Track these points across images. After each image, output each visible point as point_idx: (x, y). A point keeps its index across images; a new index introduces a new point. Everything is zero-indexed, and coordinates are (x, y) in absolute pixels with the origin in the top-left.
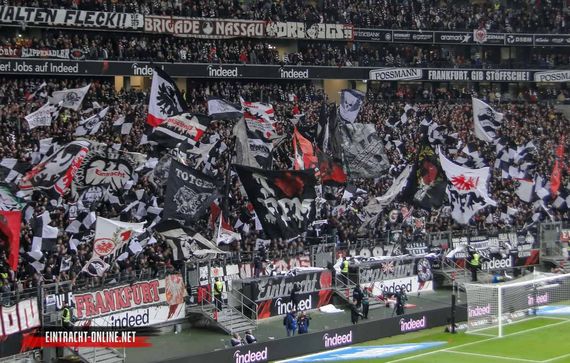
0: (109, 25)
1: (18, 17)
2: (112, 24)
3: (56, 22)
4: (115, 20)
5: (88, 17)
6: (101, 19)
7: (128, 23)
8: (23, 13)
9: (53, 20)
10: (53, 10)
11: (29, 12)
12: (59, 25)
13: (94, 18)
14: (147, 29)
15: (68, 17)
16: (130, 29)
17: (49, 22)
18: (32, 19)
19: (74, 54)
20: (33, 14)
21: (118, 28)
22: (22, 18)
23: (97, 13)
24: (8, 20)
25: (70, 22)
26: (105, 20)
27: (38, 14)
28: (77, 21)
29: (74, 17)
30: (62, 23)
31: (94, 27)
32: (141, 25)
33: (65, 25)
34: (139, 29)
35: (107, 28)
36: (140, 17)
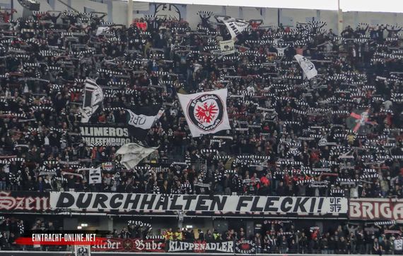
0: (299, 212)
1: (173, 206)
2: (303, 210)
3: (225, 210)
4: (307, 205)
5: (269, 203)
6: (287, 205)
7: (326, 208)
8: (181, 201)
9: (221, 207)
10: (221, 197)
11: (189, 200)
12: (230, 214)
13: (277, 204)
14: (352, 215)
15: (240, 204)
16: (329, 215)
17: (216, 210)
18: (193, 206)
19: (240, 247)
20: (194, 203)
21: (311, 215)
22: (180, 207)
23: (282, 198)
24: (161, 209)
25: (243, 210)
26: (293, 206)
27: (201, 202)
28: (254, 208)
29: (250, 204)
30: (234, 211)
31: (279, 215)
32: (344, 210)
33: (238, 214)
34: (341, 215)
35: (296, 215)
36: (344, 201)
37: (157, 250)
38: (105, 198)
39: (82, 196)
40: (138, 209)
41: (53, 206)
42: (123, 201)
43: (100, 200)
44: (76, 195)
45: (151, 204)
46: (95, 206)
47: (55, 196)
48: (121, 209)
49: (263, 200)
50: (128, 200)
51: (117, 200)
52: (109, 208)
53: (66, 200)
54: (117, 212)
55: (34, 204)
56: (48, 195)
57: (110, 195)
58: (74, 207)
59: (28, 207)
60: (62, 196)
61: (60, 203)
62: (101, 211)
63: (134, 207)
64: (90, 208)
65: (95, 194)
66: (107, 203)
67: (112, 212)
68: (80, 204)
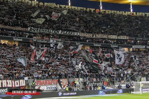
0: (71, 34)
1: (50, 32)
2: (72, 34)
3: (59, 33)
4: (73, 33)
5: (66, 32)
6: (69, 33)
7: (76, 34)
8: (51, 31)
9: (58, 33)
10: (58, 31)
11: (53, 31)
12: (60, 34)
13: (68, 33)
14: (80, 36)
15: (62, 32)
16: (76, 35)
17: (57, 33)
18: (53, 32)
19: (62, 40)
20: (54, 32)
21: (73, 35)
22: (51, 32)
23: (68, 32)
24: (48, 32)
25: (62, 33)
26: (70, 33)
27: (55, 31)
28: (64, 33)
29: (63, 32)
30: (60, 33)
31: (68, 35)
32: (79, 35)
33: (61, 34)
34: (78, 35)
35: (71, 35)
36: (79, 33)
37: (48, 39)
38: (38, 29)
39: (34, 29)
40: (44, 32)
41: (29, 30)
42: (41, 30)
43: (37, 30)
44: (33, 28)
45: (46, 31)
46: (36, 31)
47: (29, 28)
48: (41, 32)
49: (65, 32)
50: (42, 30)
51: (40, 30)
52: (39, 31)
53: (31, 29)
54: (40, 32)
55: (25, 29)
56: (28, 28)
57: (39, 29)
58: (33, 31)
59: (24, 30)
60: (31, 28)
61: (30, 30)
62: (37, 32)
63: (43, 31)
64: (35, 31)
65: (36, 29)
66: (39, 30)
67: (39, 32)
68: (34, 30)
